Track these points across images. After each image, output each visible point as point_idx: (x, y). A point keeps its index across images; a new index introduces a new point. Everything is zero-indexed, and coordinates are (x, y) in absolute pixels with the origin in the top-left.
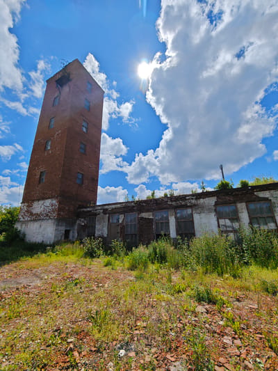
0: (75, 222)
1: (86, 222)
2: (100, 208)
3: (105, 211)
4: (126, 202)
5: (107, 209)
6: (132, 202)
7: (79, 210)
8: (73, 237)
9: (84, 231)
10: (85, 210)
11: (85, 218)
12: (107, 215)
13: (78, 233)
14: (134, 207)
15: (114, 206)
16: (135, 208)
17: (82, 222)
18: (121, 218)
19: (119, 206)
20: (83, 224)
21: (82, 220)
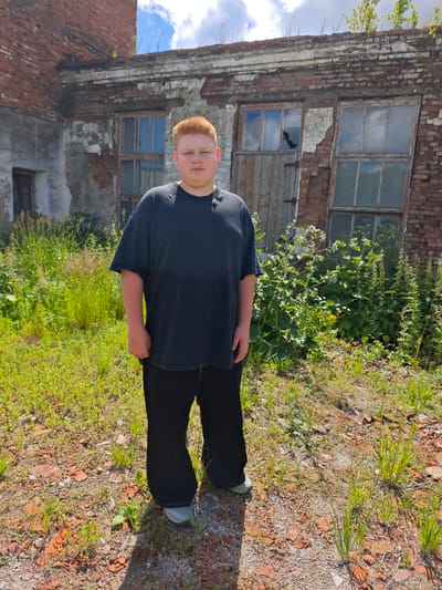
0: (56, 136)
1: (108, 139)
2: (184, 66)
3: (217, 89)
4: (362, 37)
5: (227, 77)
6: (398, 34)
7: (67, 78)
8: (54, 205)
9: (105, 183)
10: (101, 77)
11: (102, 119)
12: (231, 109)
13: (74, 190)
14: (405, 64)
15: (271, 61)
16: (409, 75)
17: (88, 137)
18: (315, 127)
19: (305, 56)
20: (96, 149)
21: (91, 127)
